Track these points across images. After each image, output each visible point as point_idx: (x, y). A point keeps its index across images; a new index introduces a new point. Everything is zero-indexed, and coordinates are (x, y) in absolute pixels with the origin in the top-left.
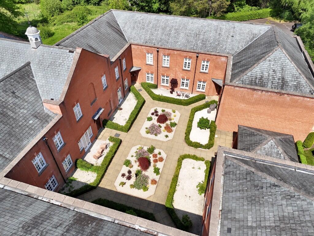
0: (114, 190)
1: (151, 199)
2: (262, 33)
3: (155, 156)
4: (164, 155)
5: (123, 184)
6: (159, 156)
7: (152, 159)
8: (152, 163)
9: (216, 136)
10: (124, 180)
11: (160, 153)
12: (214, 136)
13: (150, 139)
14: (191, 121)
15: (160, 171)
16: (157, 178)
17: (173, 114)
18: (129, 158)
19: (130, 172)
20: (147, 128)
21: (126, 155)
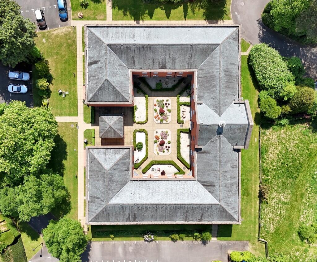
0: (170, 97)
1: (154, 98)
2: (114, 198)
3: (159, 119)
4: (155, 120)
5: (167, 101)
6: (157, 119)
7: (160, 116)
8: (159, 114)
9: (133, 141)
10: (168, 103)
11: (157, 120)
12: (134, 140)
13: (165, 129)
14: (147, 146)
15: (154, 111)
16: (155, 108)
17: (158, 151)
18: (170, 114)
19: (167, 107)
20: (168, 135)
21: (172, 115)
